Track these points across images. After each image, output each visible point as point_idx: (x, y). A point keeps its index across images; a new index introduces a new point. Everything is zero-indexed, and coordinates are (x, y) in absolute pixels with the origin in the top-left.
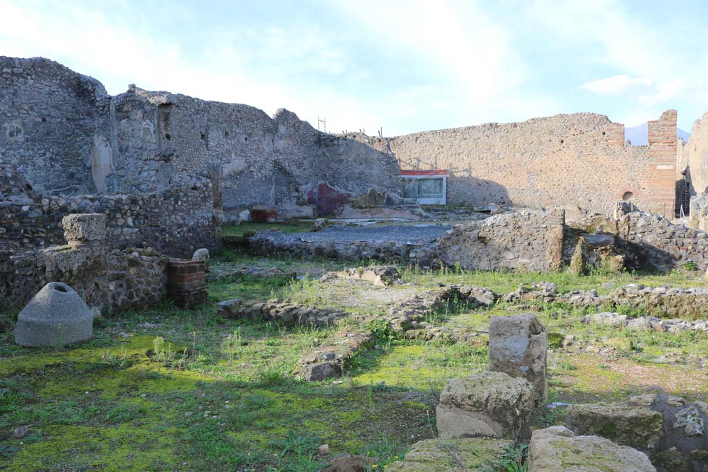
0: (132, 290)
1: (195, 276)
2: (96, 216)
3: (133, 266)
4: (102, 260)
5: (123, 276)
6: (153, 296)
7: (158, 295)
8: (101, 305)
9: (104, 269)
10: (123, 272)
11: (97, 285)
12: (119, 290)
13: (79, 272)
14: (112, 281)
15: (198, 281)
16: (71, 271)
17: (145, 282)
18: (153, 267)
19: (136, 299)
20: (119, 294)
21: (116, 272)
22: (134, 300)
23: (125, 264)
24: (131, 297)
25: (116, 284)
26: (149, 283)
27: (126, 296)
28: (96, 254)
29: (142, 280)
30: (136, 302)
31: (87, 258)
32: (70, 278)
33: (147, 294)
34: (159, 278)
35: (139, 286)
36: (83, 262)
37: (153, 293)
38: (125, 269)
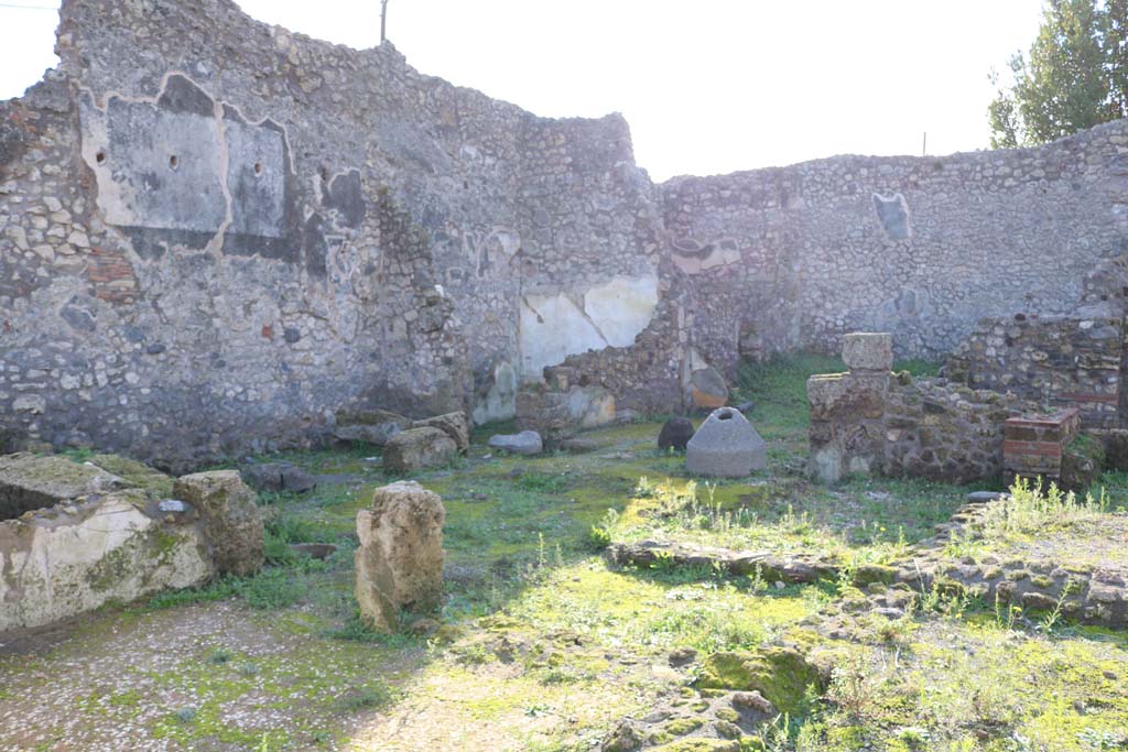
0: (930, 448)
1: (1031, 447)
2: (864, 337)
3: (933, 412)
4: (873, 397)
5: (912, 425)
6: (973, 465)
7: (989, 468)
8: (872, 458)
9: (877, 409)
10: (911, 419)
11: (863, 427)
12: (908, 443)
13: (836, 407)
14: (891, 428)
15: (1038, 458)
16: (824, 405)
17: (958, 441)
18: (975, 420)
19: (937, 463)
20: (906, 450)
21: (900, 417)
22: (934, 464)
23: (919, 407)
24: (928, 457)
25: (901, 435)
26: (966, 444)
27: (918, 454)
28: (863, 388)
29: (953, 437)
30: (938, 468)
31: (849, 391)
32: (822, 413)
33: (962, 460)
34: (990, 440)
35: (944, 445)
36: (844, 396)
37: (973, 462)
38: (915, 414)
